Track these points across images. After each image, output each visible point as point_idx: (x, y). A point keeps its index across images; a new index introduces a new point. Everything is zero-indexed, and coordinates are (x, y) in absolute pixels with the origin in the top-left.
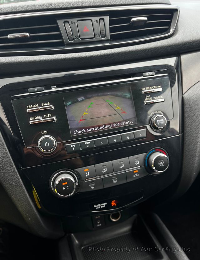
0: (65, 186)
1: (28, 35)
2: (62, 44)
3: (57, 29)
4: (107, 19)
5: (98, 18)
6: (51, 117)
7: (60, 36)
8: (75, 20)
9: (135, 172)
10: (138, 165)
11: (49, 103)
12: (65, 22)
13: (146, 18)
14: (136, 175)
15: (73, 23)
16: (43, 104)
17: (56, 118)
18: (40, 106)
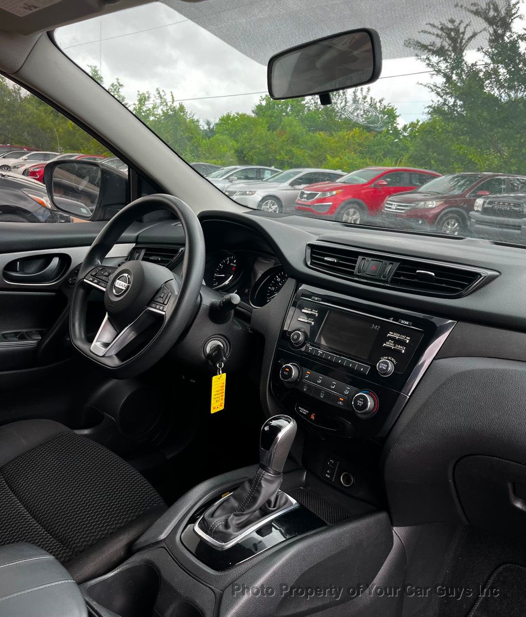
0: (287, 371)
1: (336, 261)
2: (352, 274)
3: (355, 262)
4: (397, 265)
5: (388, 262)
6: (313, 321)
7: (353, 268)
8: (370, 259)
9: (340, 399)
10: (346, 395)
11: (317, 312)
12: (363, 259)
13: (433, 274)
14: (341, 403)
15: (368, 261)
16: (313, 311)
17: (314, 324)
18: (311, 311)
